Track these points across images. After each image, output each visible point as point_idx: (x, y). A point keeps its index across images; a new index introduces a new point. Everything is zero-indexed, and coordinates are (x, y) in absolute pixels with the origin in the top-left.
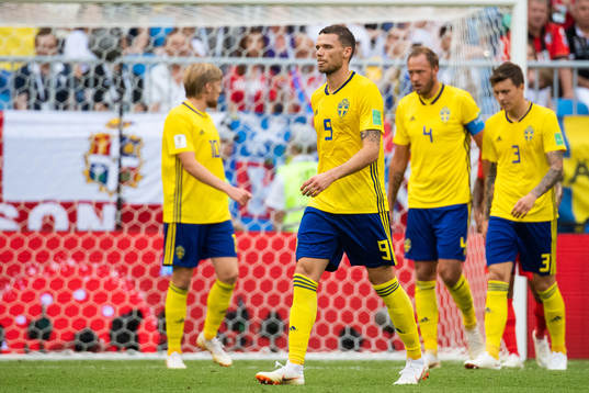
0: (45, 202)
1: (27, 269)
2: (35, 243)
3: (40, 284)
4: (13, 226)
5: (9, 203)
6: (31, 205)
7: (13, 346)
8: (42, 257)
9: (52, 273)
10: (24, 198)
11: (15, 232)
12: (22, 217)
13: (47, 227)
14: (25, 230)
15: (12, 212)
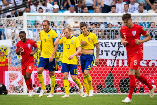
0: (152, 60)
1: (149, 75)
2: (151, 69)
3: (152, 78)
4: (146, 65)
5: (144, 60)
6: (150, 61)
7: (146, 92)
8: (152, 72)
9: (154, 76)
10: (148, 59)
11: (146, 67)
12: (148, 63)
13: (153, 65)
14: (148, 66)
15: (145, 62)
